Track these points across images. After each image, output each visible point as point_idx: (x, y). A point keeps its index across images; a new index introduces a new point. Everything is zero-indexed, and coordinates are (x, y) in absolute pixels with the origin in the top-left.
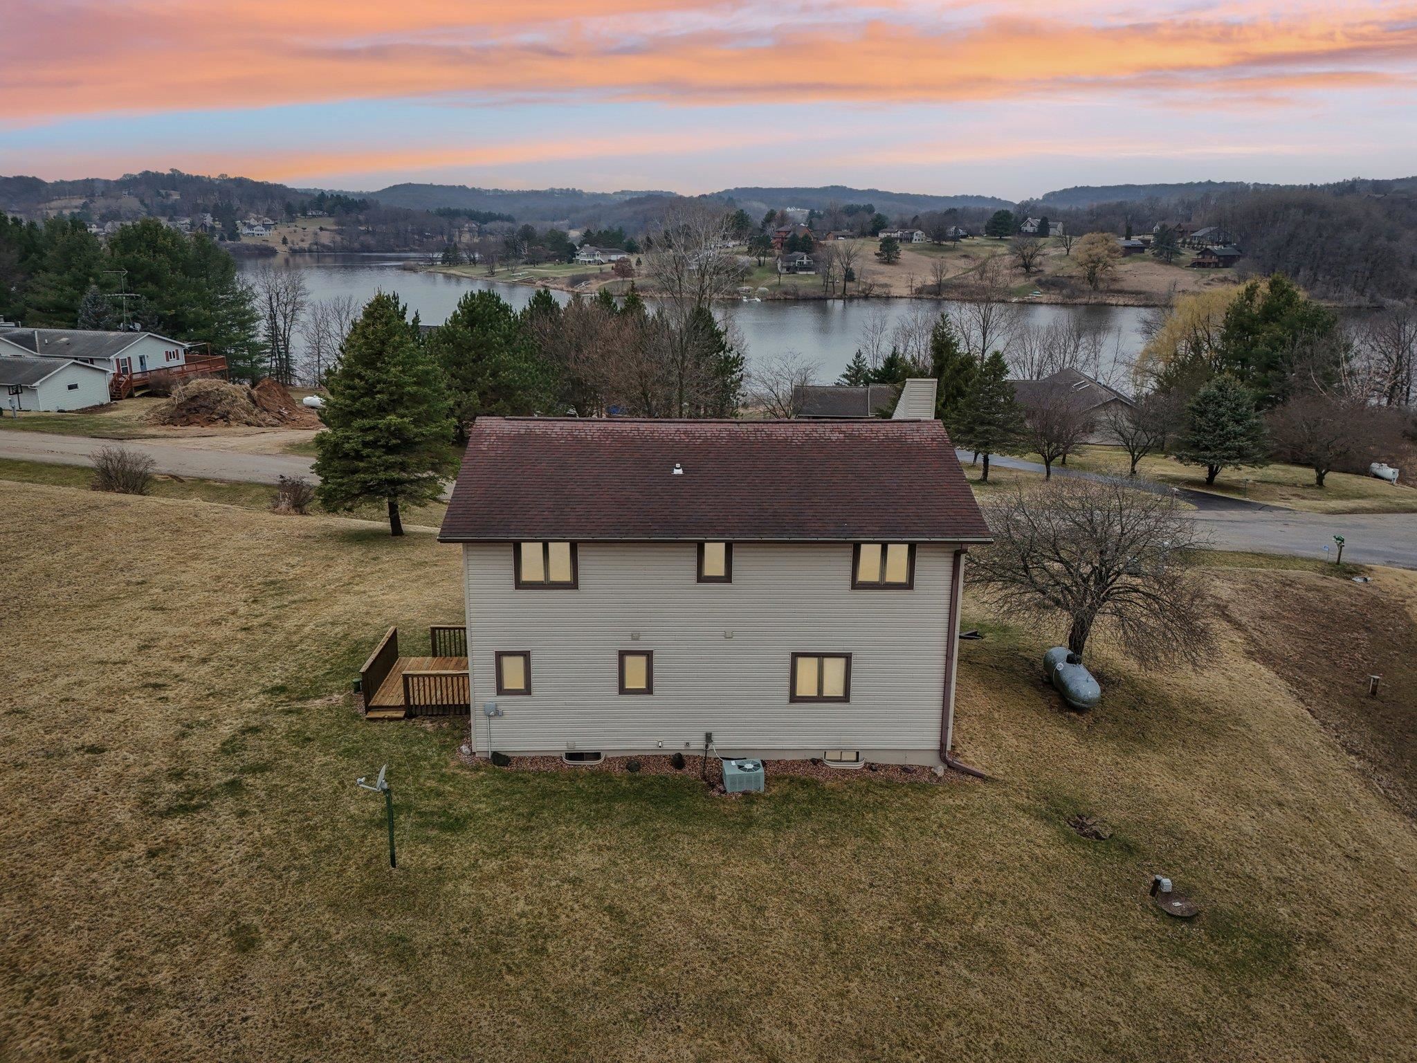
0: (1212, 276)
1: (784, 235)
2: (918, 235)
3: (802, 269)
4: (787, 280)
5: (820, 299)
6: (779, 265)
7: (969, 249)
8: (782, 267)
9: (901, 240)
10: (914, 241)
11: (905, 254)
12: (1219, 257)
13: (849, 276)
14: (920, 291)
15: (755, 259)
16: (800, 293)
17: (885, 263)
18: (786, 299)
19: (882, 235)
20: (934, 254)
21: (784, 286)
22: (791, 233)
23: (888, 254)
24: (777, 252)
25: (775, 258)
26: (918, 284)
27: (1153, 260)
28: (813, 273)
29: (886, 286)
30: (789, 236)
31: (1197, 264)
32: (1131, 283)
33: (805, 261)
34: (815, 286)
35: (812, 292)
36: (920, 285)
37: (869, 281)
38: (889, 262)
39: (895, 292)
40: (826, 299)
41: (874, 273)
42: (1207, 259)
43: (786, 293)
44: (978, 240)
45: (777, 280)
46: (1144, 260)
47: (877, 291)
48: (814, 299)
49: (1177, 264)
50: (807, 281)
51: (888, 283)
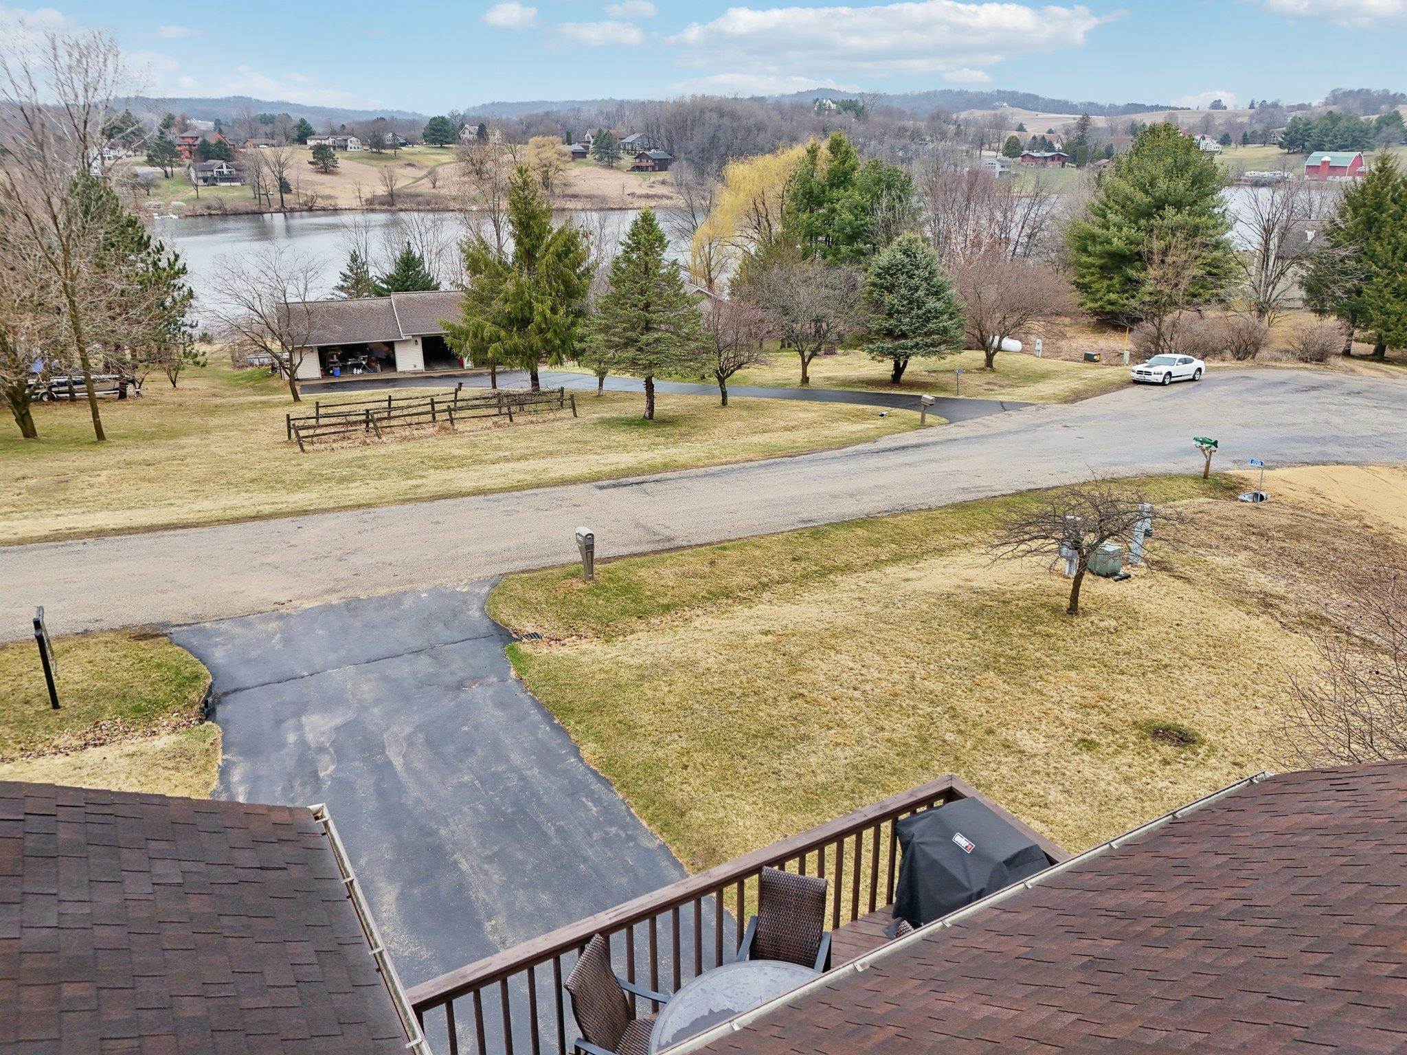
0: (653, 179)
1: (191, 141)
2: (353, 142)
3: (222, 180)
4: (207, 192)
5: (254, 213)
6: (193, 176)
7: (412, 157)
8: (198, 178)
9: (334, 148)
10: (349, 149)
11: (343, 162)
12: (654, 160)
13: (284, 187)
14: (370, 202)
15: (158, 169)
16: (228, 207)
17: (322, 173)
18: (210, 215)
19: (311, 143)
20: (375, 163)
21: (204, 199)
22: (200, 139)
23: (324, 161)
24: (187, 162)
25: (185, 168)
26: (367, 193)
27: (596, 165)
28: (239, 184)
29: (329, 197)
30: (197, 142)
31: (637, 168)
32: (582, 187)
33: (225, 171)
34: (244, 199)
35: (242, 206)
36: (369, 196)
37: (309, 193)
38: (326, 170)
39: (342, 203)
40: (262, 213)
41: (312, 183)
42: (644, 163)
43: (209, 208)
44: (418, 148)
45: (194, 193)
46: (588, 165)
47: (320, 203)
48: (247, 213)
49: (619, 169)
50: (233, 194)
51: (332, 194)
